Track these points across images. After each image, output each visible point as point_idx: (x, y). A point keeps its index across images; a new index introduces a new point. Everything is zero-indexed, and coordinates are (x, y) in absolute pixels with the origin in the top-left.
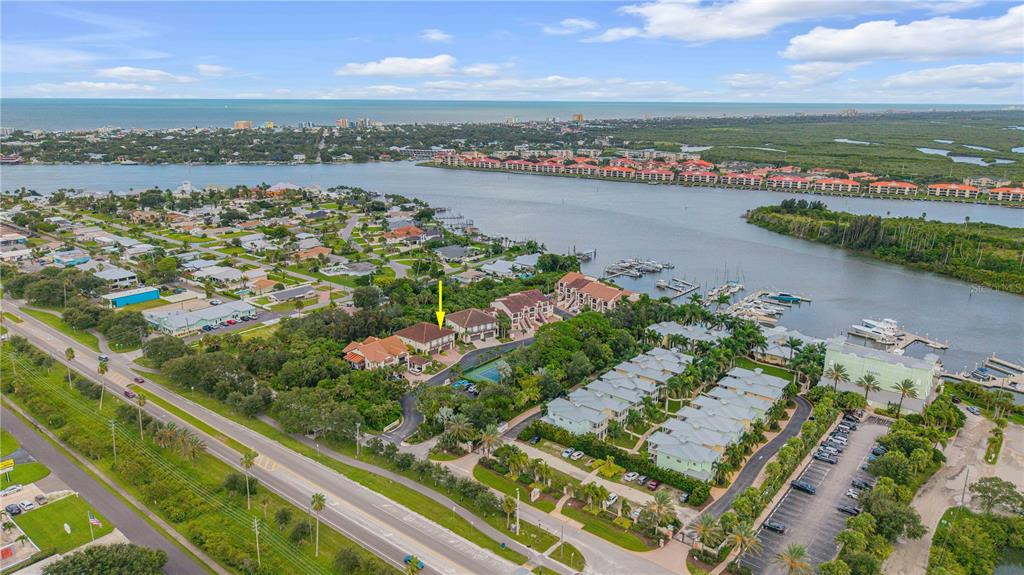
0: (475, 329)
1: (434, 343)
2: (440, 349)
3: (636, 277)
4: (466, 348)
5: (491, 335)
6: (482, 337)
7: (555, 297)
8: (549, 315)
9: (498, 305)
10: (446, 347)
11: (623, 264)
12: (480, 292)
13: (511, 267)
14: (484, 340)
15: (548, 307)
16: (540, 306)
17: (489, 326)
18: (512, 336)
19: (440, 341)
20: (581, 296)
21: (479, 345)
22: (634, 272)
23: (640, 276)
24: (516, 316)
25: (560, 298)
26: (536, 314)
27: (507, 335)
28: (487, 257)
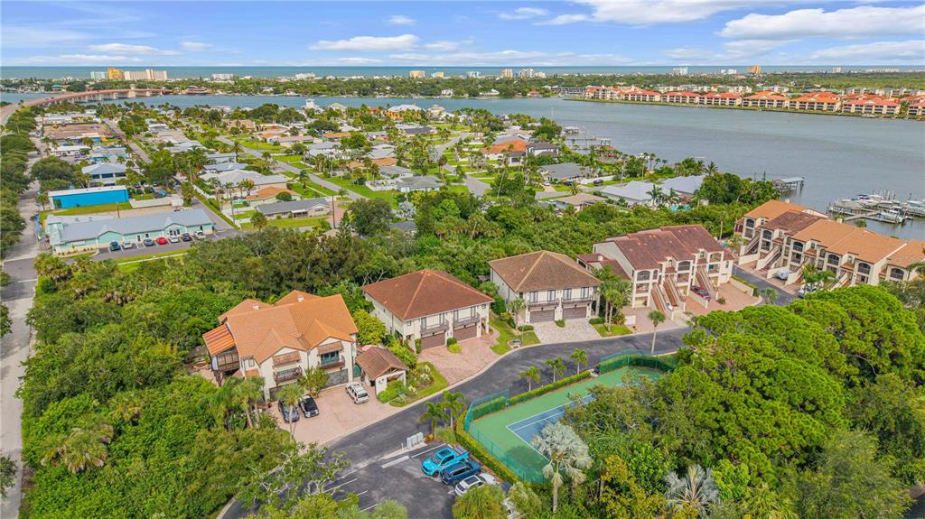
0: (543, 297)
1: (433, 321)
2: (449, 335)
3: (894, 224)
4: (514, 339)
5: (582, 312)
6: (558, 315)
7: (736, 247)
8: (722, 280)
9: (608, 250)
10: (465, 330)
11: (865, 202)
12: (582, 225)
13: (651, 190)
14: (561, 324)
15: (722, 264)
16: (703, 261)
17: (576, 294)
18: (630, 321)
19: (449, 317)
20: (799, 245)
21: (547, 334)
22: (892, 215)
23: (903, 223)
24: (644, 275)
25: (743, 249)
26: (692, 277)
27: (618, 319)
28: (617, 180)
